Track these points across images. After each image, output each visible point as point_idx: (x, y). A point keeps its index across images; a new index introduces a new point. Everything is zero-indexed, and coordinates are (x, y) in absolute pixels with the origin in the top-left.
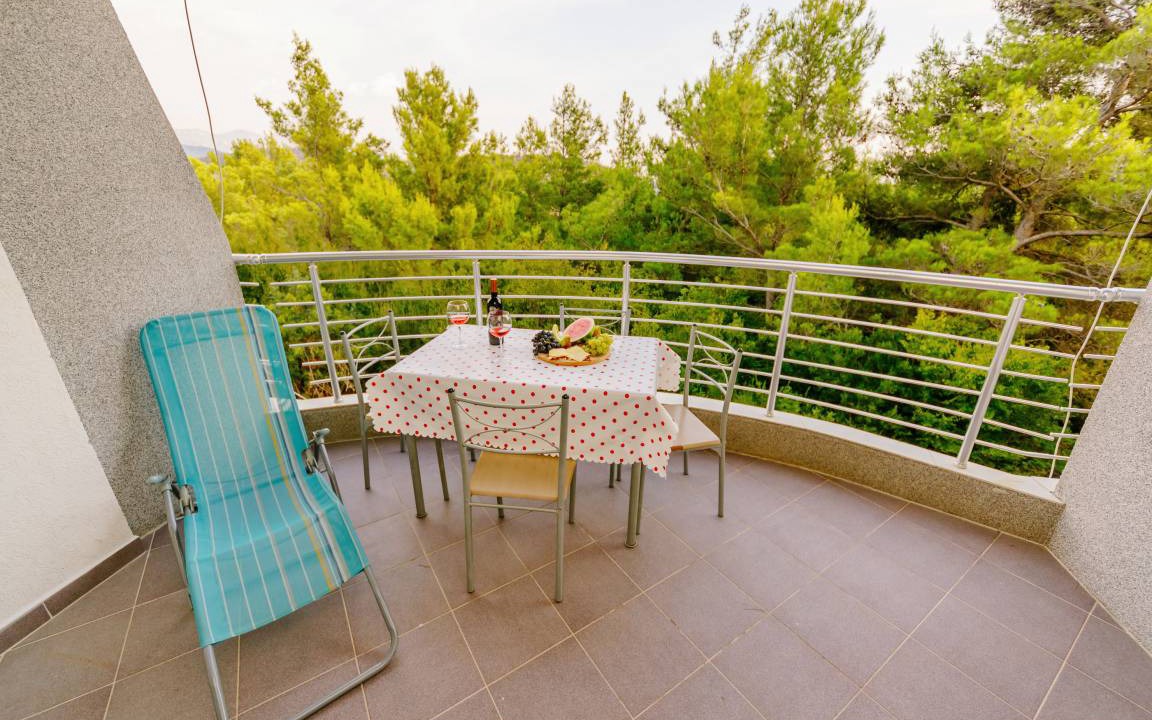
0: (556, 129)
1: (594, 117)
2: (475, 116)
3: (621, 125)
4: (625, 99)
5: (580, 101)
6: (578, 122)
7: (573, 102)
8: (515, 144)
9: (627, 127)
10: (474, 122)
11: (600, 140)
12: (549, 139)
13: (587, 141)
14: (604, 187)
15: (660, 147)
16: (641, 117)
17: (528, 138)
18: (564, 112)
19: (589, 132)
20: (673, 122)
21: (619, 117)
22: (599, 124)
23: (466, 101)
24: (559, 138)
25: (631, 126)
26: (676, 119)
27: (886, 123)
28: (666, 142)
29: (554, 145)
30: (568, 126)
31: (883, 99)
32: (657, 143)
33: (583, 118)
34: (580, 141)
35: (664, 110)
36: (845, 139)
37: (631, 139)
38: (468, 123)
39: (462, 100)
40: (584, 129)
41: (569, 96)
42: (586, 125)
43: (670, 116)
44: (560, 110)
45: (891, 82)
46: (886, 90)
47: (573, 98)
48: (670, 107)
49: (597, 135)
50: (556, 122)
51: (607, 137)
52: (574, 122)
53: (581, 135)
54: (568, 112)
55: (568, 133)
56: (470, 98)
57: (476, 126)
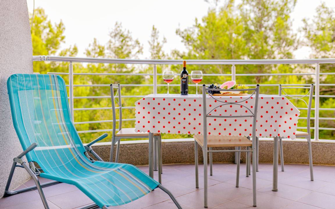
0: (110, 45)
1: (134, 39)
2: (63, 35)
3: (152, 43)
4: (154, 29)
5: (125, 30)
6: (124, 41)
7: (121, 30)
8: (84, 53)
9: (156, 44)
10: (63, 38)
11: (138, 52)
12: (106, 51)
13: (130, 53)
14: (142, 80)
15: (178, 55)
16: (165, 39)
17: (93, 50)
18: (115, 36)
19: (131, 47)
20: (185, 41)
21: (150, 39)
22: (137, 42)
23: (58, 26)
24: (112, 50)
25: (158, 44)
26: (188, 39)
27: (306, 40)
28: (181, 53)
29: (109, 54)
30: (118, 44)
31: (302, 29)
32: (176, 53)
33: (127, 39)
34: (127, 52)
35: (180, 34)
36: (287, 48)
37: (158, 51)
38: (59, 39)
39: (56, 26)
40: (128, 46)
41: (119, 27)
42: (129, 43)
43: (183, 37)
44: (113, 35)
45: (304, 21)
46: (303, 25)
47: (120, 28)
48: (183, 33)
49: (137, 49)
50: (110, 42)
51: (143, 50)
52: (122, 41)
53: (126, 50)
54: (118, 36)
55: (118, 48)
56: (60, 25)
57: (64, 40)
